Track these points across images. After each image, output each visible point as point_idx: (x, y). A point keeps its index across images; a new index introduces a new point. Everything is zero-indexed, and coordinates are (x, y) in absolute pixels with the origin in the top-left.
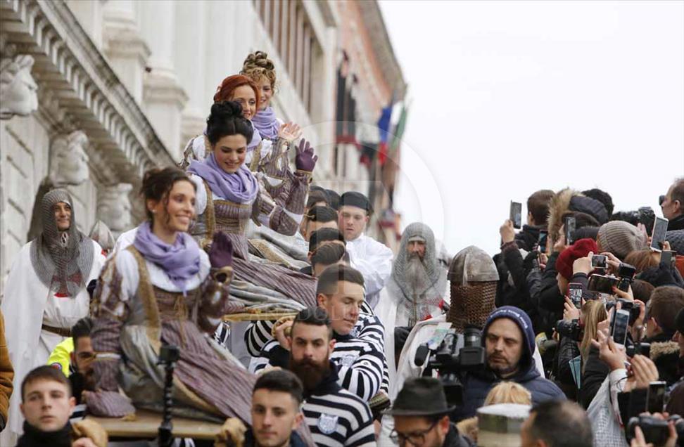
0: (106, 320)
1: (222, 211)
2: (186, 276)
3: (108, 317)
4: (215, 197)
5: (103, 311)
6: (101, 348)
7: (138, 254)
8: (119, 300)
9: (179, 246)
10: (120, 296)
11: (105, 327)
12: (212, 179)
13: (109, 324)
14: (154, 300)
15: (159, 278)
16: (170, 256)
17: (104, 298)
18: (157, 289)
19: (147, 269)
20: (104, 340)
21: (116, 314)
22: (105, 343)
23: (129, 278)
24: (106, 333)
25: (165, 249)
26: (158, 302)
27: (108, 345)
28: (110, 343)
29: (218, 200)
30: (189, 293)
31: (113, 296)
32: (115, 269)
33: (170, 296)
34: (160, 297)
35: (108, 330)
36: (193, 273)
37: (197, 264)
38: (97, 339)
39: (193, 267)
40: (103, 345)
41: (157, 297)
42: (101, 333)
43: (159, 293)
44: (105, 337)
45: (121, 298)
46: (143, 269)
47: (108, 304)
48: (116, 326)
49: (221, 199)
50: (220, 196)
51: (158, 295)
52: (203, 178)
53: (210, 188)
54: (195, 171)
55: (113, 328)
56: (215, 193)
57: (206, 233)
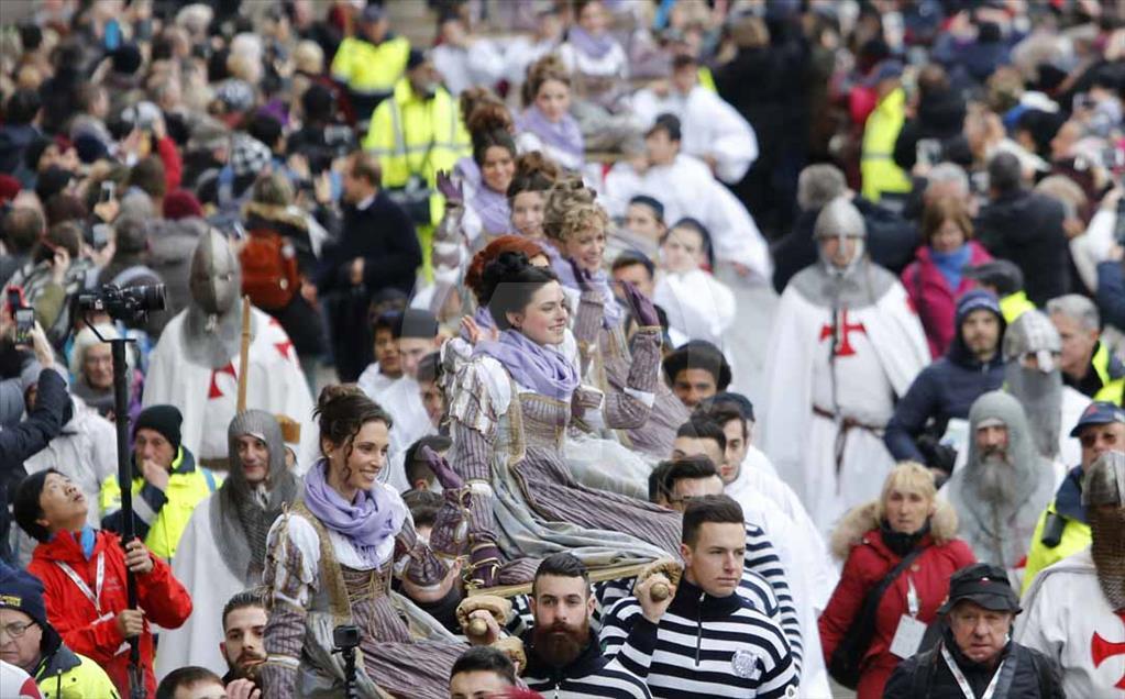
0: (282, 611)
1: (532, 409)
2: (376, 543)
3: (284, 607)
4: (521, 390)
5: (279, 601)
6: (274, 649)
7: (316, 522)
8: (301, 583)
9: (369, 508)
10: (302, 576)
11: (281, 621)
12: (515, 361)
13: (286, 616)
14: (342, 582)
15: (346, 554)
16: (359, 525)
17: (280, 582)
18: (344, 568)
19: (330, 541)
20: (277, 638)
21: (298, 603)
22: (279, 642)
23: (310, 554)
24: (281, 629)
25: (352, 515)
26: (347, 583)
27: (283, 647)
28: (286, 642)
29: (527, 394)
31: (293, 578)
32: (290, 543)
33: (362, 575)
34: (349, 578)
35: (285, 625)
36: (386, 535)
37: (390, 522)
38: (269, 638)
40: (277, 645)
41: (345, 578)
42: (277, 629)
43: (348, 574)
44: (281, 634)
45: (303, 580)
46: (326, 542)
47: (287, 590)
48: (295, 619)
49: (529, 391)
50: (528, 387)
51: (348, 576)
52: (500, 361)
53: (512, 376)
54: (486, 352)
55: (290, 623)
56: (521, 383)
57: (509, 444)
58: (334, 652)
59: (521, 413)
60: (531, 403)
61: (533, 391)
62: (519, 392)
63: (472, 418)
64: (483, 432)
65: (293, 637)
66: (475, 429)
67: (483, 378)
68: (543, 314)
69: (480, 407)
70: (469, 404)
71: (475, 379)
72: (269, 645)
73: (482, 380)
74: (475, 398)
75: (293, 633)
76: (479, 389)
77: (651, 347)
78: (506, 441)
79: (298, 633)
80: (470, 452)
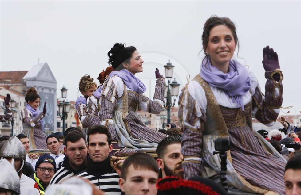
0: (189, 132)
2: (241, 93)
5: (186, 127)
6: (186, 154)
8: (196, 117)
9: (233, 73)
12: (126, 79)
13: (190, 135)
14: (221, 116)
15: (223, 100)
16: (228, 82)
17: (185, 117)
18: (221, 107)
19: (213, 93)
20: (187, 147)
21: (195, 127)
22: (189, 149)
24: (189, 142)
25: (223, 77)
26: (224, 116)
27: (191, 152)
28: (192, 150)
30: (245, 106)
31: (191, 115)
32: (189, 95)
33: (232, 111)
34: (225, 113)
36: (246, 90)
37: (248, 83)
39: (245, 86)
40: (188, 151)
42: (187, 142)
44: (188, 145)
45: (197, 115)
47: (189, 121)
48: (195, 136)
49: (131, 90)
50: (130, 89)
51: (224, 112)
52: (121, 78)
53: (125, 83)
54: (116, 75)
55: (193, 138)
56: (128, 87)
57: (122, 108)
58: (214, 153)
59: (127, 97)
60: (131, 94)
61: (132, 90)
62: (127, 90)
63: (109, 97)
64: (112, 102)
65: (196, 146)
66: (110, 101)
67: (116, 83)
68: (136, 61)
69: (113, 93)
70: (109, 91)
71: (113, 83)
72: (184, 151)
73: (115, 84)
74: (112, 90)
75: (195, 144)
76: (114, 87)
77: (162, 84)
78: (121, 107)
79: (198, 143)
80: (107, 108)
